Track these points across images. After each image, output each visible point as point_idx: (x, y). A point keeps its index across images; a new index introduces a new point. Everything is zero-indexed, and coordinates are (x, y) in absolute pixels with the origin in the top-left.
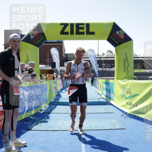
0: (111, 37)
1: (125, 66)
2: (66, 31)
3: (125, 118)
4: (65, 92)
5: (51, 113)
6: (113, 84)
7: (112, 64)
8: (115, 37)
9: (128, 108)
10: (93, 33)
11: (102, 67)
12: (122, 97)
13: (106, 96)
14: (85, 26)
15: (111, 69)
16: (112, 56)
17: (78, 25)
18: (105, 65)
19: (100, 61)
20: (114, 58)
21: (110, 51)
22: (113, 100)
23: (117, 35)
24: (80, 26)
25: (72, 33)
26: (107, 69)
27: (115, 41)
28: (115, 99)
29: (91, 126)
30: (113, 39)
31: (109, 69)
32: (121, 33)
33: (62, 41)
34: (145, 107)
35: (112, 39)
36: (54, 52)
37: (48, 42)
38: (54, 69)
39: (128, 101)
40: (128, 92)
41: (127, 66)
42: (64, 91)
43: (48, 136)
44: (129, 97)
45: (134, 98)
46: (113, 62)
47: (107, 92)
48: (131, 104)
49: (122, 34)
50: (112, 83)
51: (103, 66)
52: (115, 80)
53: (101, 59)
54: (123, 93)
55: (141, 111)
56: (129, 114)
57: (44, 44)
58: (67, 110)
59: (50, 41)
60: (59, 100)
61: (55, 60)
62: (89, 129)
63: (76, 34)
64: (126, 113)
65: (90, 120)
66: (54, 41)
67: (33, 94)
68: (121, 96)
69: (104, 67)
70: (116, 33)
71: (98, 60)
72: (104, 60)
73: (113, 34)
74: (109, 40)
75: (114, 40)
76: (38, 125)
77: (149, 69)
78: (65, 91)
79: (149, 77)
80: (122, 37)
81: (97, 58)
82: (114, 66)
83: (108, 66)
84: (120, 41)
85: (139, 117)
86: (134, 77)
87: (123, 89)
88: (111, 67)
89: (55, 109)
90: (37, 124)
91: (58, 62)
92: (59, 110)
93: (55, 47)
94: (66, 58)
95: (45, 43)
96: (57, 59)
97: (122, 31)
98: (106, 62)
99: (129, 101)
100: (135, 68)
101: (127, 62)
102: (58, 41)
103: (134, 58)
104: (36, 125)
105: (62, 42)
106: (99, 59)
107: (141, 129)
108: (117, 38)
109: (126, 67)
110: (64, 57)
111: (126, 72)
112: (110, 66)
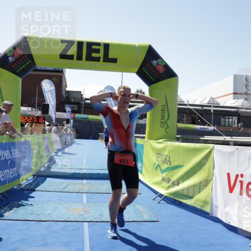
0: (143, 69)
1: (163, 118)
2: (69, 53)
3: (158, 203)
4: (63, 155)
5: (35, 191)
6: (142, 146)
8: (150, 69)
9: (164, 187)
10: (114, 61)
12: (156, 169)
14: (102, 48)
15: (142, 121)
17: (90, 44)
21: (141, 90)
22: (141, 173)
23: (154, 67)
24: (94, 47)
25: (79, 57)
27: (150, 76)
29: (101, 215)
30: (146, 72)
32: (160, 63)
33: (62, 69)
34: (191, 186)
35: (144, 72)
36: (47, 87)
37: (38, 68)
38: (45, 115)
39: (164, 175)
40: (165, 161)
41: (166, 118)
42: (60, 154)
43: (29, 230)
44: (168, 168)
45: (175, 170)
48: (169, 180)
49: (162, 66)
50: (140, 145)
52: (146, 139)
54: (157, 163)
55: (185, 193)
56: (165, 197)
57: (31, 72)
58: (64, 186)
59: (42, 69)
60: (51, 168)
61: (48, 101)
62: (99, 221)
63: (87, 59)
64: (161, 195)
65: (102, 204)
66: (49, 68)
67: (8, 156)
68: (154, 167)
70: (151, 63)
73: (147, 65)
74: (140, 73)
75: (148, 74)
76: (13, 210)
77: (201, 125)
78: (62, 153)
79: (201, 138)
80: (161, 70)
82: (145, 117)
84: (158, 76)
85: (181, 203)
86: (177, 136)
87: (158, 156)
88: (141, 118)
89: (44, 184)
90: (11, 209)
91: (53, 104)
92: (50, 186)
93: (50, 79)
94: (67, 98)
95: (34, 71)
96: (51, 100)
97: (161, 60)
99: (166, 175)
100: (179, 121)
101: (166, 112)
102: (56, 69)
103: (179, 105)
104: (9, 211)
105: (61, 72)
107: (184, 222)
108: (154, 72)
109: (165, 120)
110: (64, 96)
111: (164, 128)
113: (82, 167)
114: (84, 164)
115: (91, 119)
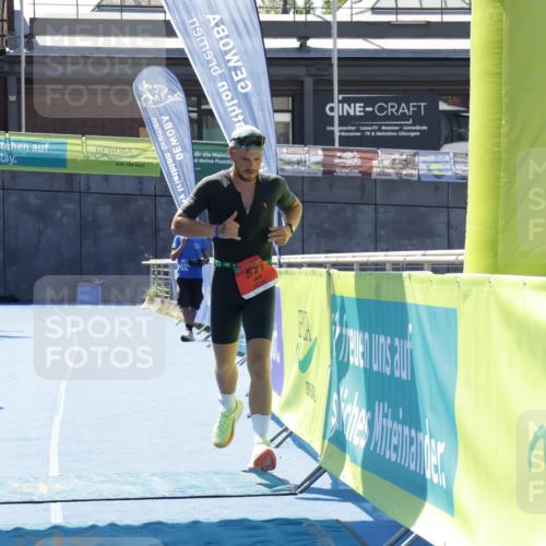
6: (446, 320)
7: (443, 106)
11: (324, 139)
13: (373, 463)
15: (431, 164)
16: (442, 10)
18: (357, 109)
19: (299, 71)
20: (462, 30)
22: (449, 504)
26: (385, 162)
28: (463, 489)
31: (400, 155)
46: (450, 76)
47: (380, 408)
50: (431, 311)
51: (336, 129)
53: (313, 43)
69: (347, 142)
71: (274, 60)
72: (348, 60)
81: (269, 30)
82: (457, 128)
83: (389, 130)
88: (430, 142)
98: (366, 75)
106: (293, 43)
112: (417, 119)
113: (42, 491)
114: (54, 470)
115: (86, 162)
